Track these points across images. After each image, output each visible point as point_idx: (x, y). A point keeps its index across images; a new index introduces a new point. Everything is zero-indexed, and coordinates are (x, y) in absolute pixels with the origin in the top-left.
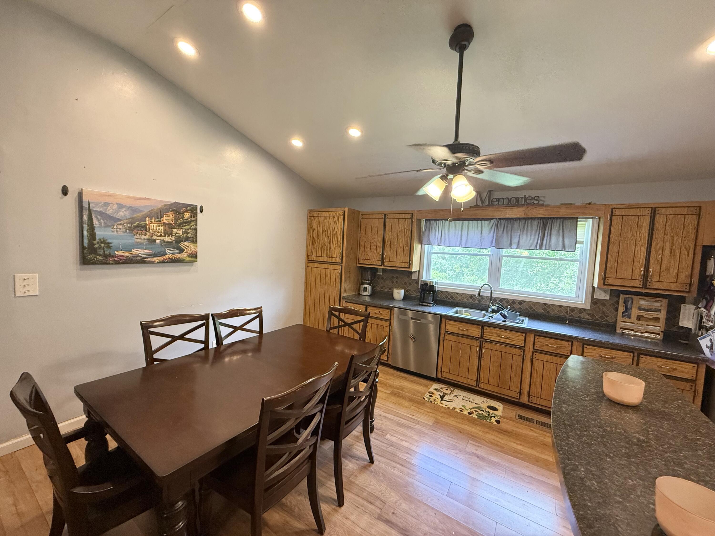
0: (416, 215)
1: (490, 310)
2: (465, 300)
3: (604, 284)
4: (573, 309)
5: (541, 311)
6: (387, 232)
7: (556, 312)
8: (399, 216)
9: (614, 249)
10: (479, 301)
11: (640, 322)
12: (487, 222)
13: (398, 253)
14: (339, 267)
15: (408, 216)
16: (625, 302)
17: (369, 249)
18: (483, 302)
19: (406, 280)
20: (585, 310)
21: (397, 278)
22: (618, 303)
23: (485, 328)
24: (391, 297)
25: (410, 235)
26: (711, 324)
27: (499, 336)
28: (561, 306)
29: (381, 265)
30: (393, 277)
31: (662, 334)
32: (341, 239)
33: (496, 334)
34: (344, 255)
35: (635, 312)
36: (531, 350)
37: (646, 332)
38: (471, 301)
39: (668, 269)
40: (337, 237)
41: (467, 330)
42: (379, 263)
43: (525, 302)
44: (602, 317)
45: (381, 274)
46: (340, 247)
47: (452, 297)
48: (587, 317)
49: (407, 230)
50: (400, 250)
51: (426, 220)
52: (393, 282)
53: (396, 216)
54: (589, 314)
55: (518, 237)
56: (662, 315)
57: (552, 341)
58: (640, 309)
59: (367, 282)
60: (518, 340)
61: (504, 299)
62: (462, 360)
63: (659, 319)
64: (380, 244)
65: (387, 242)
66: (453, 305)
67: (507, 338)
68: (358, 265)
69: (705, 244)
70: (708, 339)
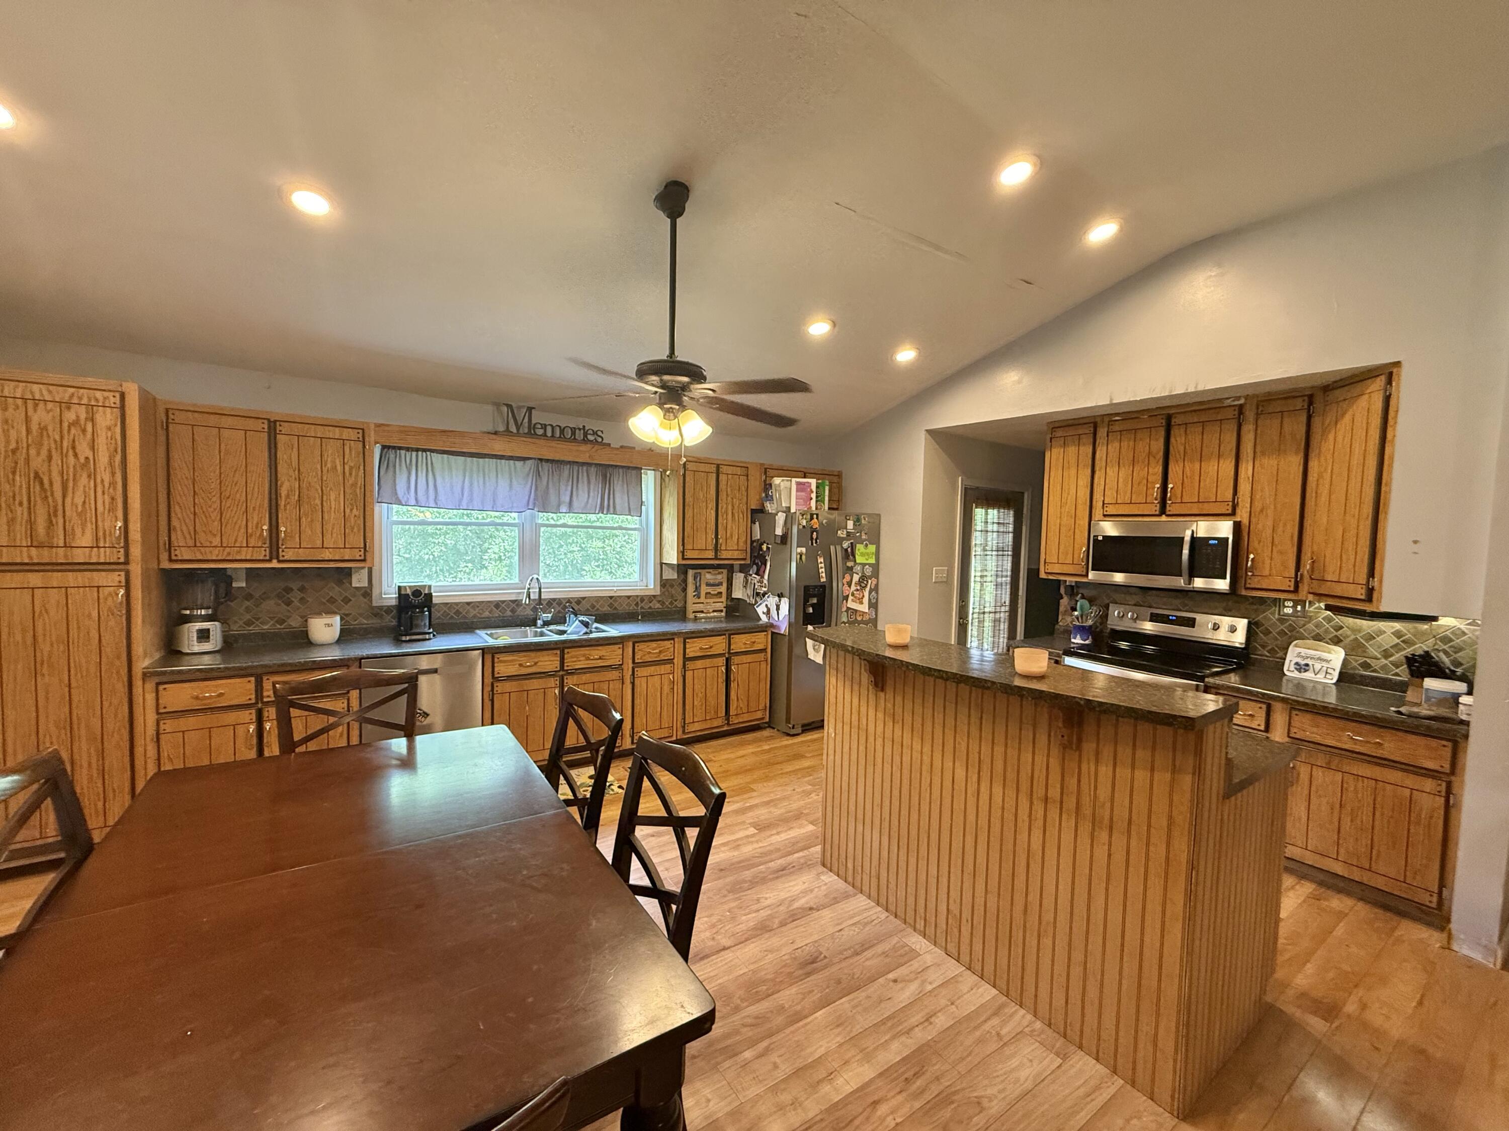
0: (372, 433)
1: (540, 622)
2: (487, 614)
3: (683, 559)
4: (642, 599)
5: (606, 609)
6: (282, 469)
7: (623, 608)
8: (320, 431)
9: (689, 514)
10: (513, 611)
11: (708, 601)
12: (519, 464)
13: (328, 527)
14: (117, 577)
15: (353, 434)
16: (695, 578)
17: (215, 515)
18: (519, 611)
19: (335, 591)
20: (654, 596)
21: (302, 589)
22: (685, 581)
23: (566, 651)
24: (303, 639)
25: (360, 482)
26: (765, 589)
27: (588, 659)
28: (629, 597)
29: (270, 561)
30: (288, 590)
31: (724, 610)
32: (113, 484)
33: (584, 655)
34: (135, 534)
35: (704, 589)
36: (631, 665)
37: (714, 611)
38: (497, 613)
39: (732, 536)
40: (92, 476)
41: (536, 663)
42: (263, 553)
43: (584, 598)
44: (671, 603)
45: (244, 585)
46: (112, 510)
47: (458, 613)
48: (658, 605)
49: (351, 468)
50: (333, 518)
51: (384, 447)
52: (289, 603)
53: (312, 431)
54: (659, 601)
55: (569, 493)
56: (723, 589)
57: (654, 644)
58: (708, 585)
59: (203, 612)
60: (613, 655)
61: (554, 600)
62: (531, 719)
63: (721, 593)
64: (261, 500)
65: (288, 496)
66: (468, 627)
67: (600, 658)
68: (166, 565)
69: (753, 507)
70: (764, 605)
